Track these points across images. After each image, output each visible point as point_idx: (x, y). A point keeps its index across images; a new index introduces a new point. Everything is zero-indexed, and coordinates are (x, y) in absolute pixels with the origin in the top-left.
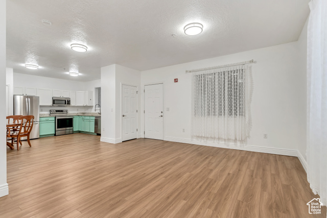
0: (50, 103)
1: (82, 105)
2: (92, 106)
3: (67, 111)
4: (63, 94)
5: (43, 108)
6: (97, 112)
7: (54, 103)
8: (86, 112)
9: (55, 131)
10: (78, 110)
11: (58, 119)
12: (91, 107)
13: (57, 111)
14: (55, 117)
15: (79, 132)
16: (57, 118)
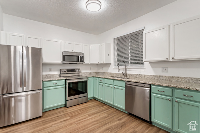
0: (60, 60)
1: (97, 62)
2: (110, 64)
3: (79, 70)
4: (74, 48)
5: (52, 67)
6: (121, 72)
7: (64, 60)
8: (101, 71)
9: (66, 101)
10: (91, 69)
11: (69, 83)
12: (108, 65)
13: (68, 70)
14: (66, 80)
15: (94, 99)
16: (68, 81)
